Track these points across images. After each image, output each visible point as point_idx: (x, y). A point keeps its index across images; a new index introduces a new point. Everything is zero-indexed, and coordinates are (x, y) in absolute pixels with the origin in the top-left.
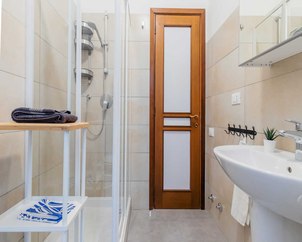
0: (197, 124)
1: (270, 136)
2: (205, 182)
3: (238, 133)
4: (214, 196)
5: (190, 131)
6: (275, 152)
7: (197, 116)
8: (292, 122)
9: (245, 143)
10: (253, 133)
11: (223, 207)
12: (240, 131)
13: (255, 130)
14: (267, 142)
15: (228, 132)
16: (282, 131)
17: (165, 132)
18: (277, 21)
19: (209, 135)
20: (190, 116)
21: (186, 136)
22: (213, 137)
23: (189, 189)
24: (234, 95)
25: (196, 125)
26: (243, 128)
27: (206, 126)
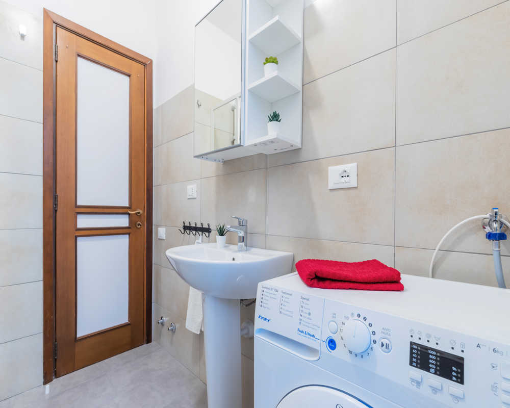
0: (140, 223)
1: (222, 232)
2: (153, 304)
3: (194, 232)
4: (166, 317)
5: (129, 234)
6: (225, 247)
7: (141, 212)
8: (235, 218)
9: (200, 242)
10: (208, 230)
11: (177, 326)
12: (196, 229)
13: (210, 227)
14: (219, 238)
15: (183, 231)
16: (229, 226)
17: (79, 239)
18: (233, 111)
19: (159, 237)
20: (130, 212)
21: (123, 242)
22: (164, 240)
23: (127, 321)
24: (189, 187)
25: (139, 225)
26: (199, 225)
27: (153, 226)
